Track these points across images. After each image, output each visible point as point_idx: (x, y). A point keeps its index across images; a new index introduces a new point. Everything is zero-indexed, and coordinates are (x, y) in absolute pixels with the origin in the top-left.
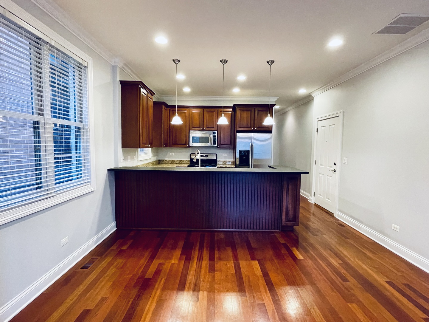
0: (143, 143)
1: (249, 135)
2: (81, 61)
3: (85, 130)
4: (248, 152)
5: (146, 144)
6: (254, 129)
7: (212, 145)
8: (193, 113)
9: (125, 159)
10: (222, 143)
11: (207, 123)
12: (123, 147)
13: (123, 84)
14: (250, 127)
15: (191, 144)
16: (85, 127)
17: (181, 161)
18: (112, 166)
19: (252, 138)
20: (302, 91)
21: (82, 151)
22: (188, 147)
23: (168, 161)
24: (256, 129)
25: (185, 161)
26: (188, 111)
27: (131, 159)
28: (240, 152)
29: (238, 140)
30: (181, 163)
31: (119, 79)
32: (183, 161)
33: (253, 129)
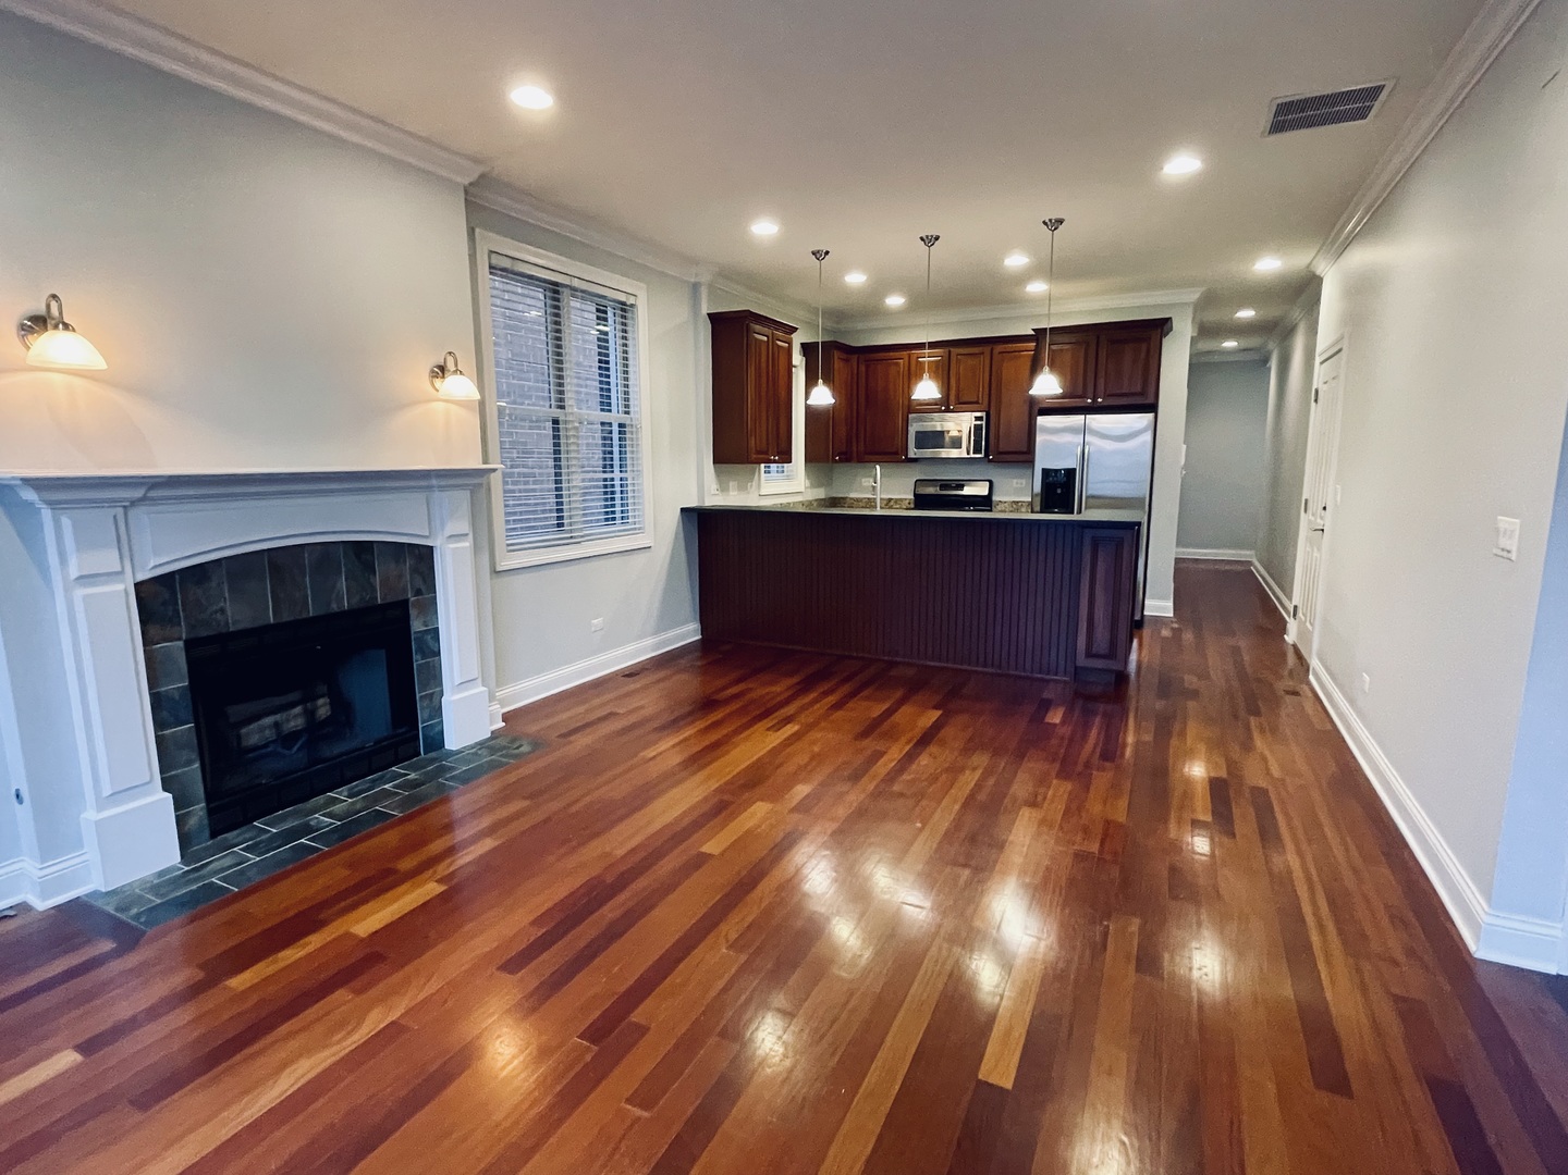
0: (758, 452)
1: (1078, 419)
2: (622, 298)
3: (634, 429)
4: (1070, 473)
5: (766, 453)
6: (1094, 400)
7: (972, 455)
8: (920, 362)
9: (723, 488)
10: (1001, 446)
11: (958, 391)
12: (716, 461)
13: (715, 319)
14: (1084, 396)
15: (913, 452)
16: (634, 423)
17: (890, 500)
18: (693, 503)
19: (1085, 430)
20: (1268, 265)
21: (629, 469)
22: (903, 461)
23: (858, 500)
24: (1100, 400)
25: (901, 500)
26: (906, 359)
27: (739, 490)
28: (1046, 472)
29: (1040, 438)
30: (891, 508)
31: (705, 310)
32: (897, 501)
33: (1089, 401)
